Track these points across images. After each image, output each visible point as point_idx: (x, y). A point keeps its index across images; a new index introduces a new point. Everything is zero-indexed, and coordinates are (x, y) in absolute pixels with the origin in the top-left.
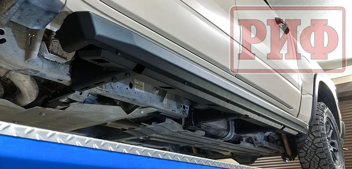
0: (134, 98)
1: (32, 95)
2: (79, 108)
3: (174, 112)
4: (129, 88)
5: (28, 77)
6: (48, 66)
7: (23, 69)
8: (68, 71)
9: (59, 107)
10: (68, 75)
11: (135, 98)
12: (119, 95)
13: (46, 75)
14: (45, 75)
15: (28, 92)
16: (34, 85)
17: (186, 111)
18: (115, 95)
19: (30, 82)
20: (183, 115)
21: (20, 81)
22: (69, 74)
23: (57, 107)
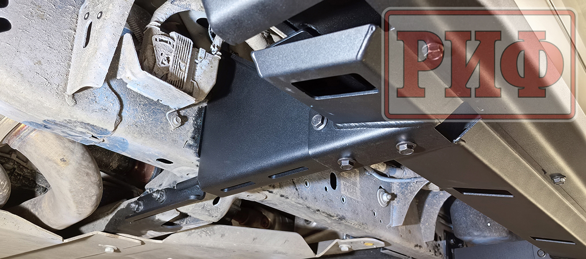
0: (341, 214)
1: (84, 201)
2: (201, 236)
3: (418, 248)
4: (329, 187)
5: (75, 151)
6: (135, 117)
7: (57, 121)
8: (190, 134)
9: (152, 233)
10: (190, 146)
11: (344, 215)
12: (310, 206)
13: (127, 144)
14: (124, 143)
15: (71, 192)
16: (90, 172)
17: (439, 245)
18: (298, 207)
19: (80, 164)
20: (434, 256)
21: (50, 160)
22: (191, 142)
23: (147, 234)
